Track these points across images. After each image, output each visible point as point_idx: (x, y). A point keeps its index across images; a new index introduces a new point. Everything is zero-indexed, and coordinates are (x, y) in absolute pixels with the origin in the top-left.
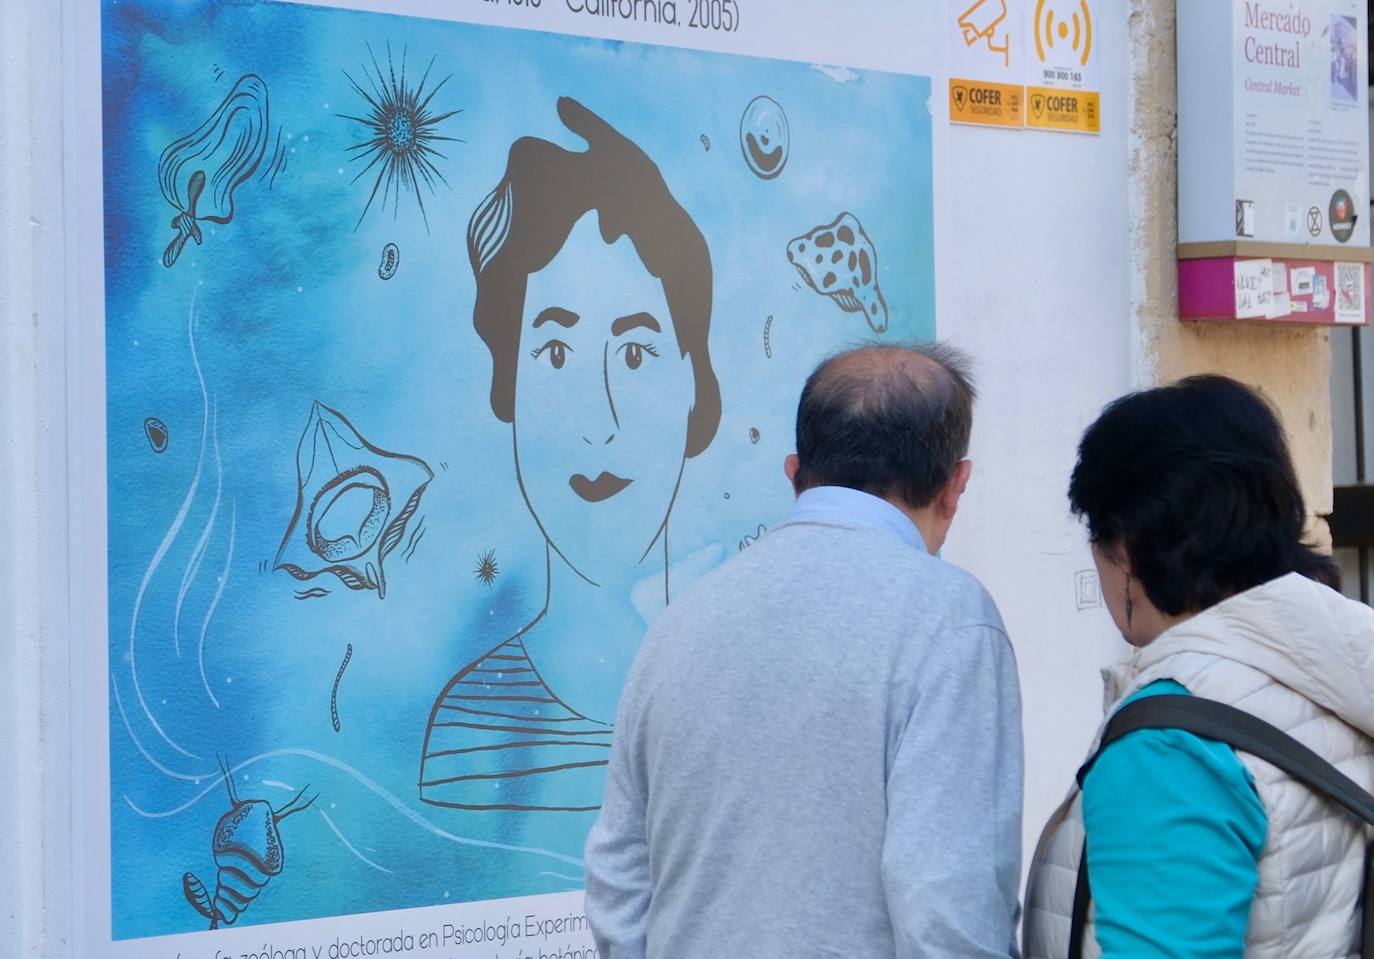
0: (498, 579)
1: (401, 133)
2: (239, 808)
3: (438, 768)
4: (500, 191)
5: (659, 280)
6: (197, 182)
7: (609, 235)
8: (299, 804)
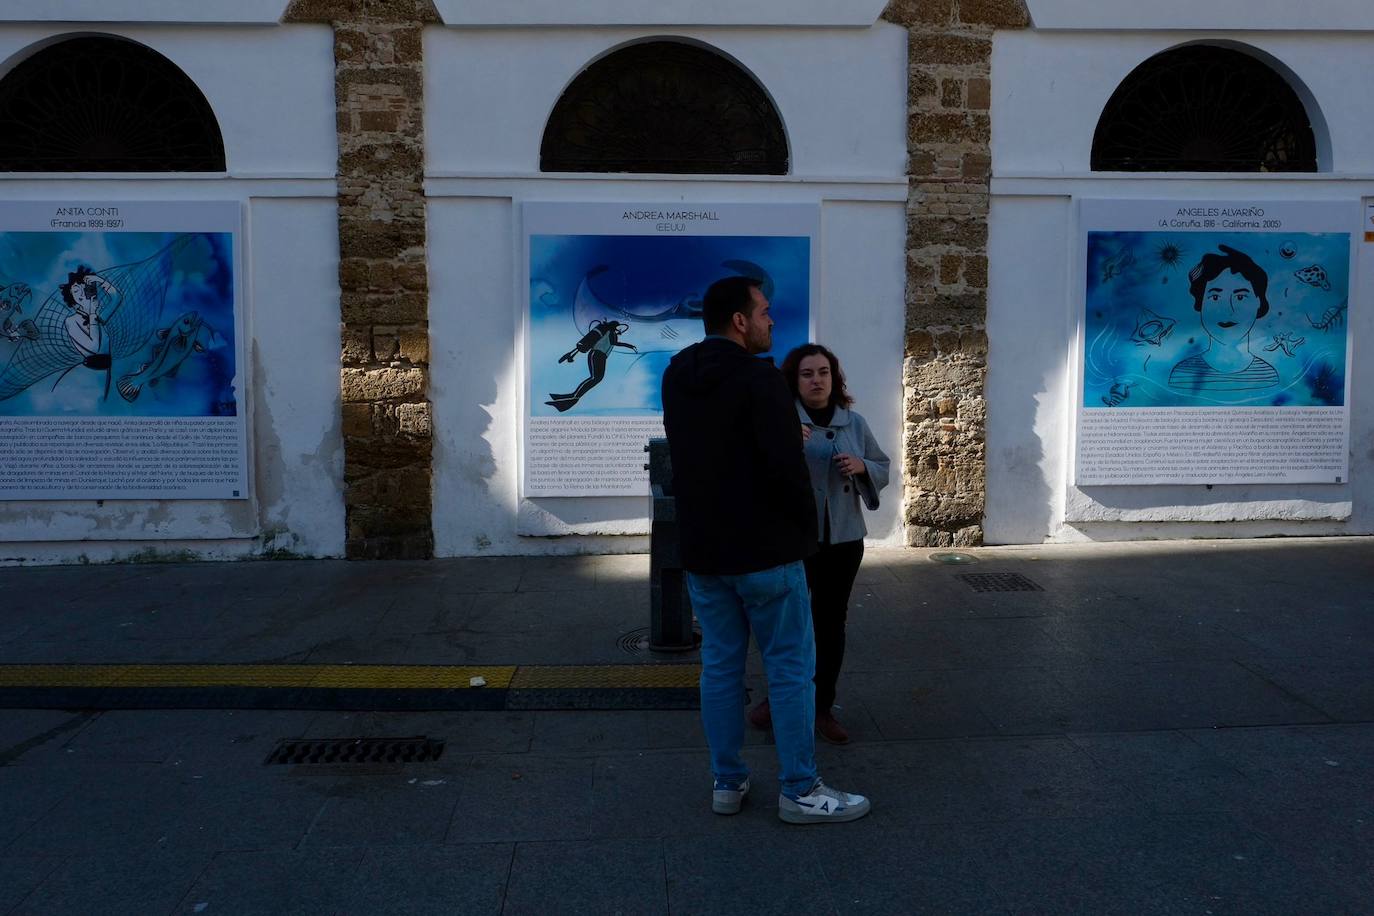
0: (1195, 343)
1: (1170, 254)
2: (1117, 385)
3: (1175, 380)
4: (1199, 266)
5: (1239, 273)
6: (1112, 267)
7: (1233, 272)
8: (1134, 385)
